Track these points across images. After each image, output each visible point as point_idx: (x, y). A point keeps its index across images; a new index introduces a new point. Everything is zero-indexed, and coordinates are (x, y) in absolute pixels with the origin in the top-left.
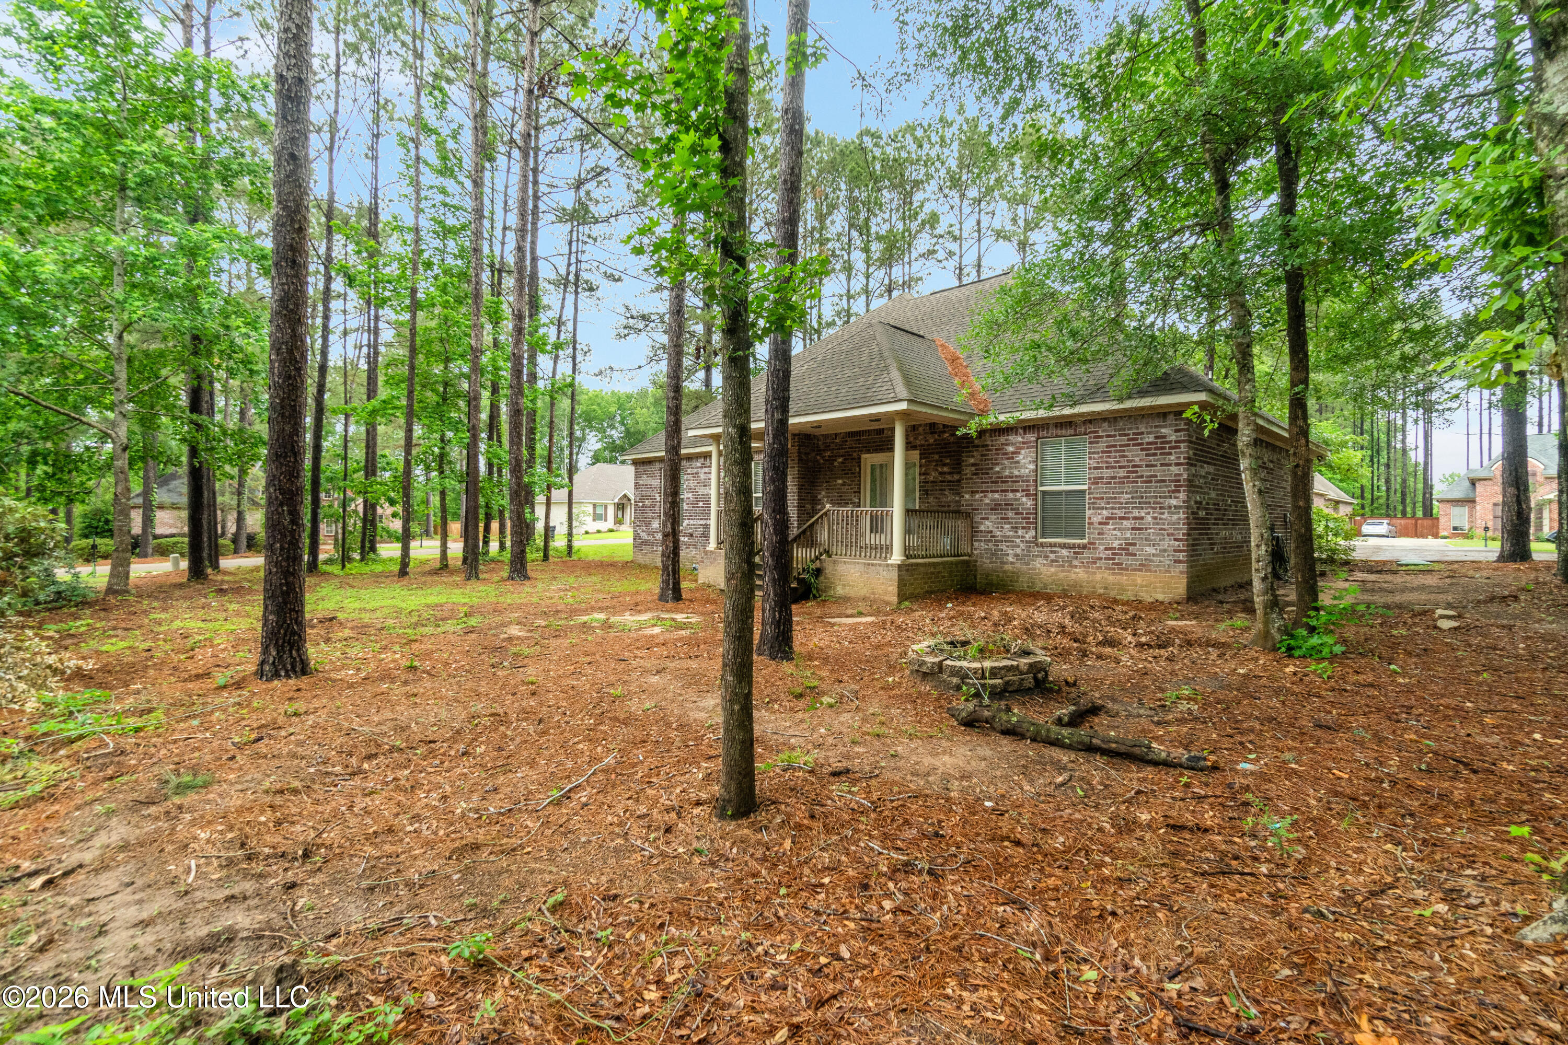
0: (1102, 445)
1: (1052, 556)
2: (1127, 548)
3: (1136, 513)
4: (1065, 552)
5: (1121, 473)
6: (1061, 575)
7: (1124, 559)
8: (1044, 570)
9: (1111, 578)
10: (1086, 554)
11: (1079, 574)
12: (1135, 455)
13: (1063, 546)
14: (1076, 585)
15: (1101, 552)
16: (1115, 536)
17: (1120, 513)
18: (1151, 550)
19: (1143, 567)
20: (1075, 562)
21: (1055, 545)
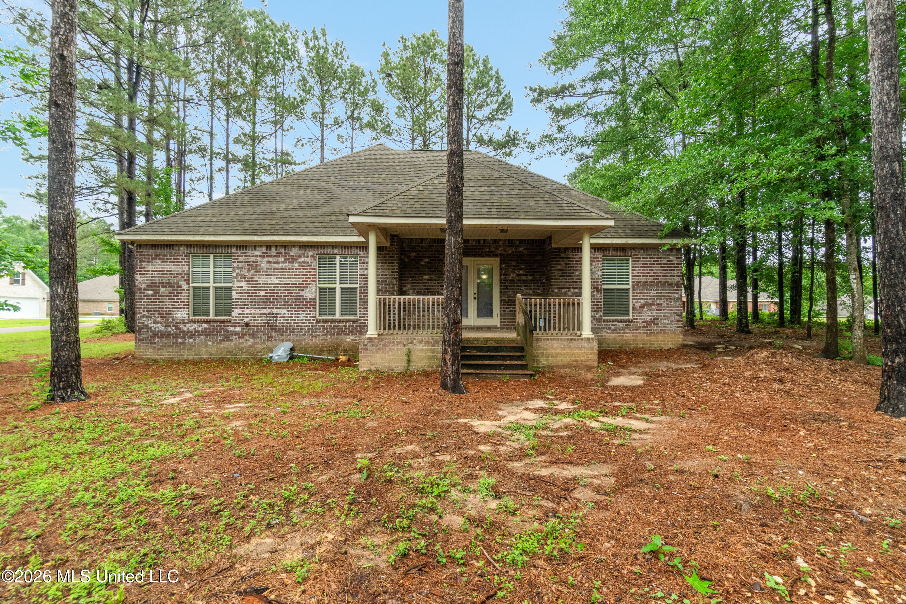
0: (640, 263)
1: (613, 327)
2: (654, 321)
3: (658, 302)
4: (620, 325)
5: (651, 279)
6: (619, 338)
7: (653, 328)
8: (608, 336)
9: (646, 338)
10: (632, 325)
11: (629, 337)
12: (658, 270)
13: (619, 321)
14: (627, 343)
15: (641, 324)
16: (648, 314)
17: (650, 302)
18: (666, 321)
19: (663, 331)
20: (627, 330)
21: (615, 321)
